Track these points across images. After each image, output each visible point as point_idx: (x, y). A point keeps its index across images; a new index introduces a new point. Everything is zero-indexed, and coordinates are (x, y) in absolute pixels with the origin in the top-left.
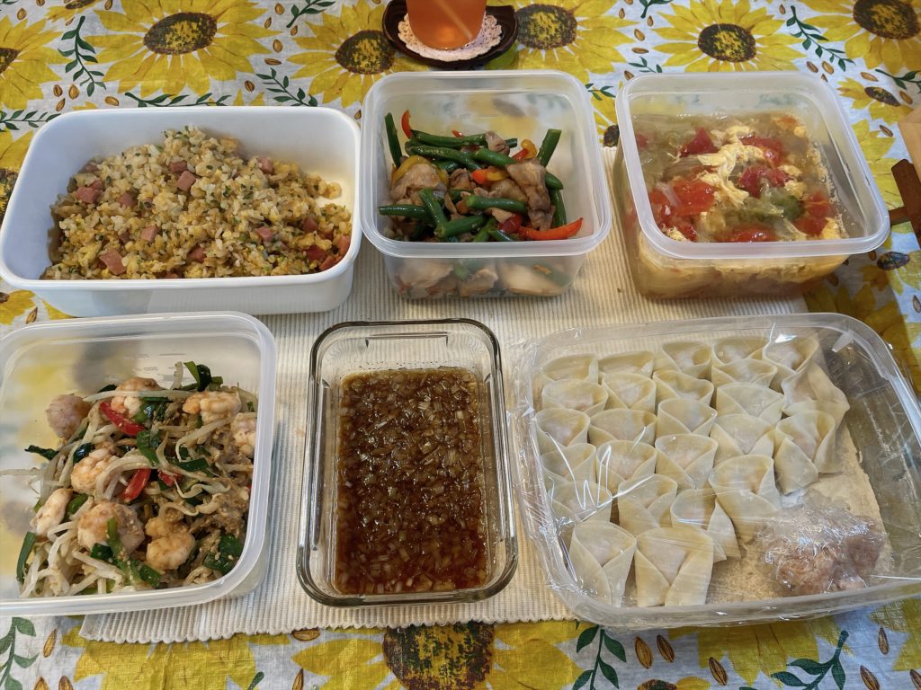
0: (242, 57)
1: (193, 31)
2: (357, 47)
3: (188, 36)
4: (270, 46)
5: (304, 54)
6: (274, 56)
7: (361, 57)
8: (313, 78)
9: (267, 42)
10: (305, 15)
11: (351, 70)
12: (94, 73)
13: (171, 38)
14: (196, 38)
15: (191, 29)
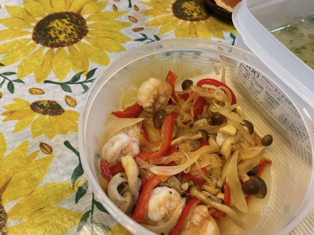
0: (116, 32)
1: (67, 25)
3: (66, 29)
4: (128, 20)
5: (155, 20)
6: (135, 26)
7: (190, 12)
8: (173, 30)
9: (124, 19)
11: (192, 20)
12: (5, 74)
13: (55, 34)
14: (74, 29)
15: (65, 24)
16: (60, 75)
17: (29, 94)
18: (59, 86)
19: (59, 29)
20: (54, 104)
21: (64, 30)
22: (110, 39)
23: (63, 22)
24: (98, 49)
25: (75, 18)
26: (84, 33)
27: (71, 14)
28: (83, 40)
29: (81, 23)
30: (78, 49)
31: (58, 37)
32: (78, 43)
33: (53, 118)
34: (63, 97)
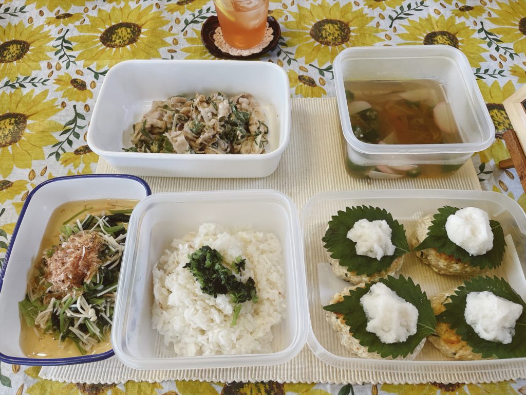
0: (155, 49)
1: (128, 33)
4: (171, 42)
6: (173, 47)
9: (169, 40)
10: (192, 24)
12: (71, 56)
13: (115, 38)
14: (130, 37)
16: (99, 67)
17: (75, 72)
18: (94, 73)
20: (84, 83)
23: (127, 31)
26: (133, 42)
28: (128, 47)
31: (116, 41)
32: (123, 48)
33: (78, 91)
34: (91, 81)
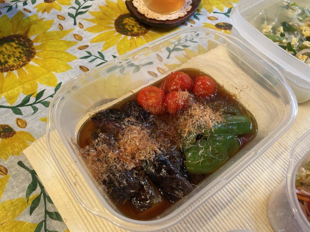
0: (62, 52)
1: (15, 48)
2: (124, 23)
3: (14, 52)
4: (73, 39)
5: (99, 36)
6: (81, 44)
7: (131, 27)
8: (115, 46)
9: (69, 38)
10: (79, 16)
11: (132, 35)
13: (4, 58)
14: (22, 51)
15: (13, 47)
16: (10, 99)
18: (11, 109)
19: (8, 53)
20: (7, 127)
21: (12, 54)
22: (57, 59)
23: (12, 46)
24: (45, 70)
25: (23, 40)
26: (32, 55)
27: (18, 36)
28: (31, 63)
29: (29, 45)
30: (27, 72)
31: (8, 61)
32: (26, 66)
33: (6, 141)
34: (15, 120)
